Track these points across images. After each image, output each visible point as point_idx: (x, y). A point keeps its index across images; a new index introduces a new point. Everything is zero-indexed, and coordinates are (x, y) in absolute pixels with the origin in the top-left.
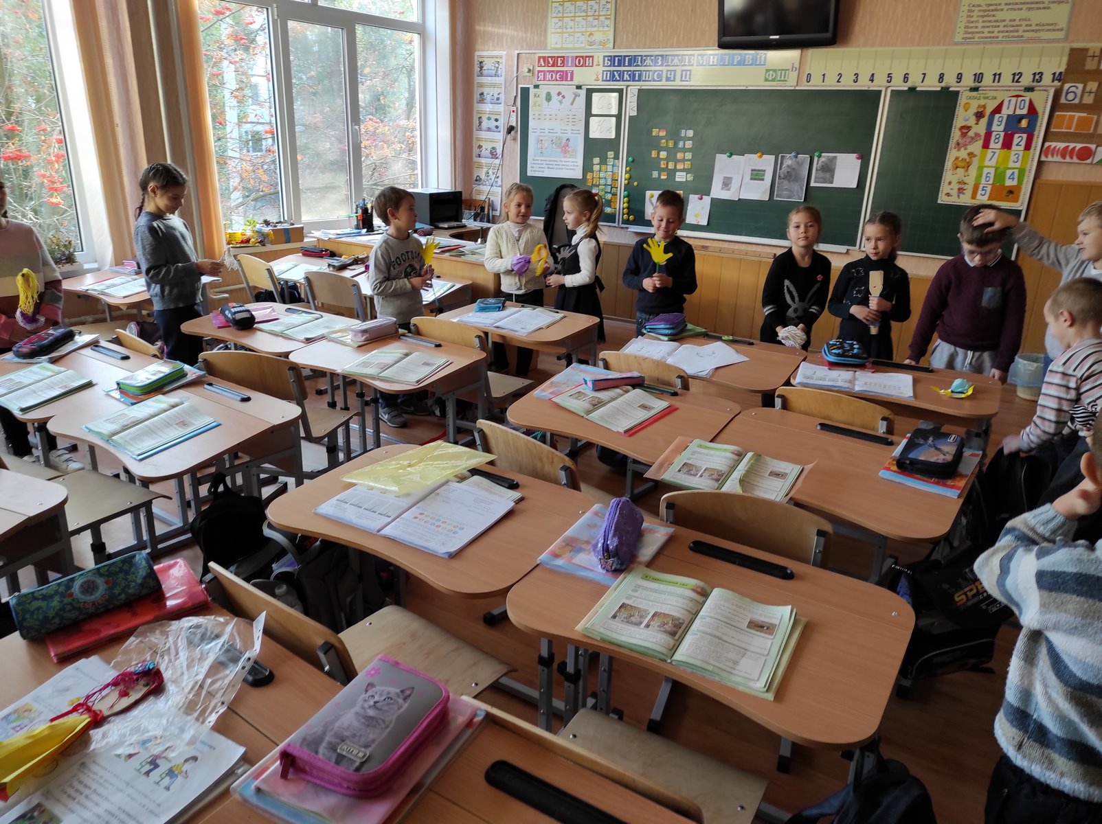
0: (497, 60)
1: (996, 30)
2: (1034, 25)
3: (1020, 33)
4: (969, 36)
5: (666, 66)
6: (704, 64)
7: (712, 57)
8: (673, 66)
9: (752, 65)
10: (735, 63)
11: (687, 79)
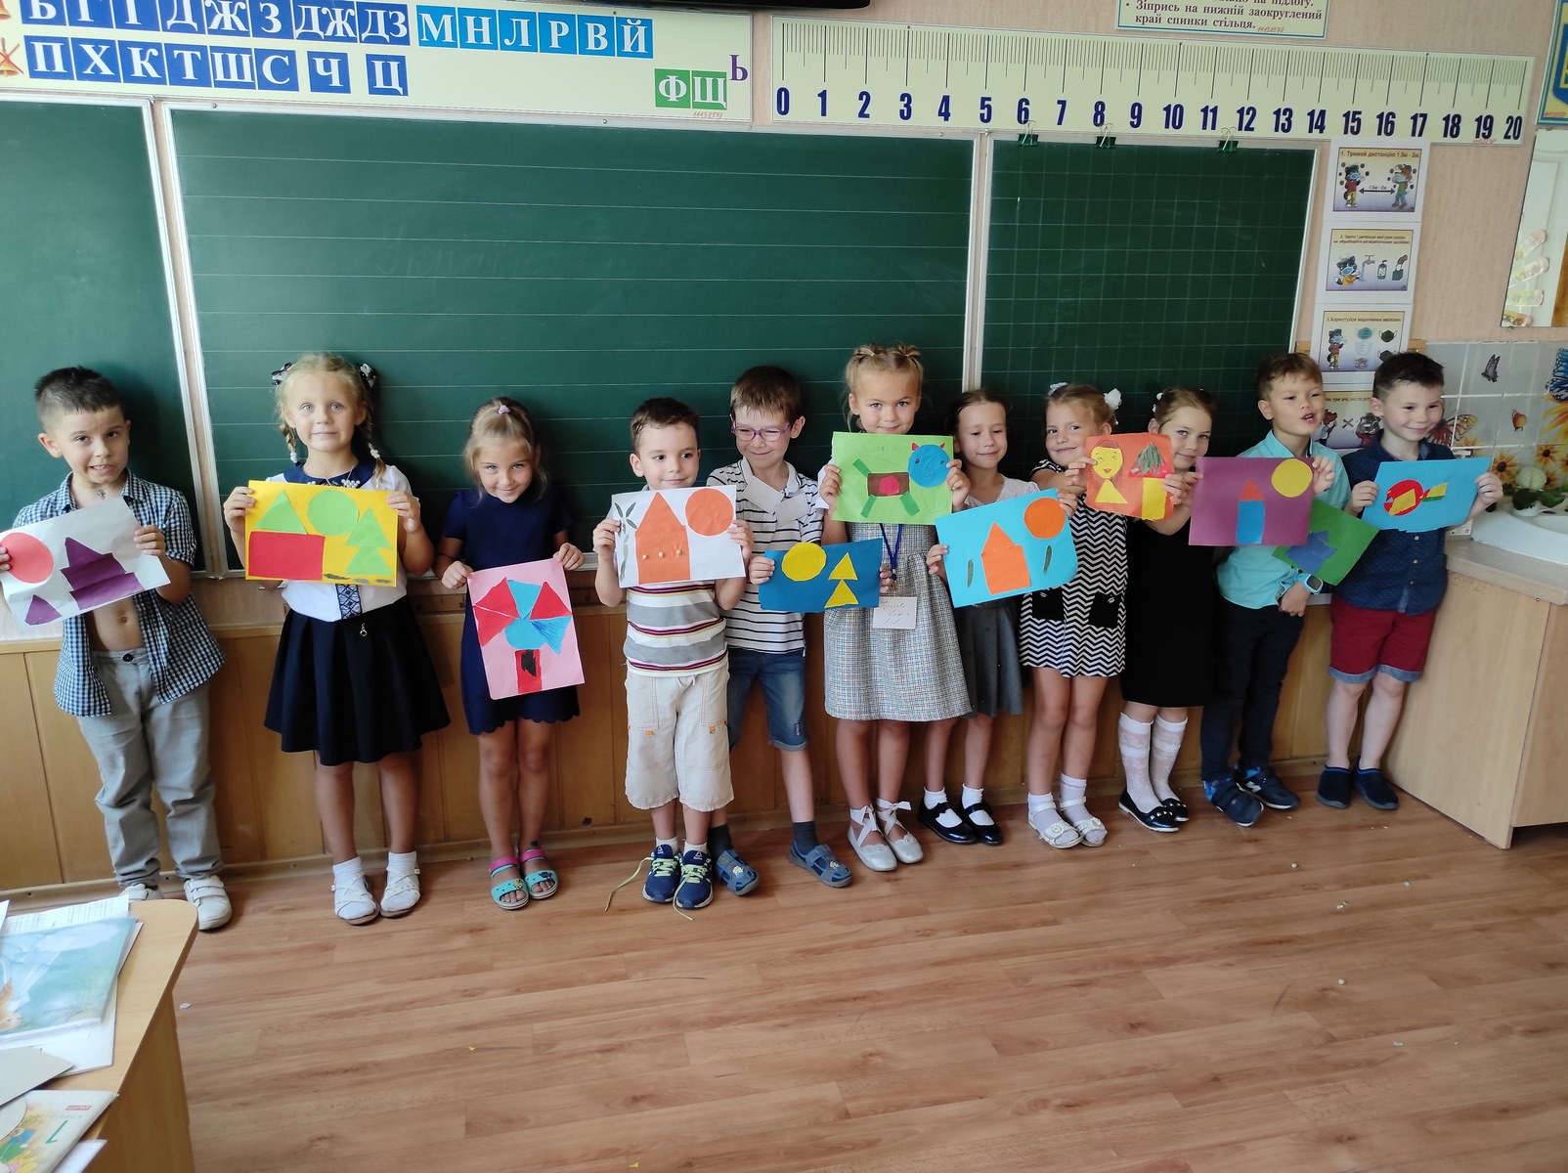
2: (1270, 2)
3: (1246, 18)
4: (1150, 13)
5: (302, 37)
6: (449, 38)
7: (470, 20)
8: (334, 38)
9: (608, 52)
10: (555, 44)
11: (395, 84)
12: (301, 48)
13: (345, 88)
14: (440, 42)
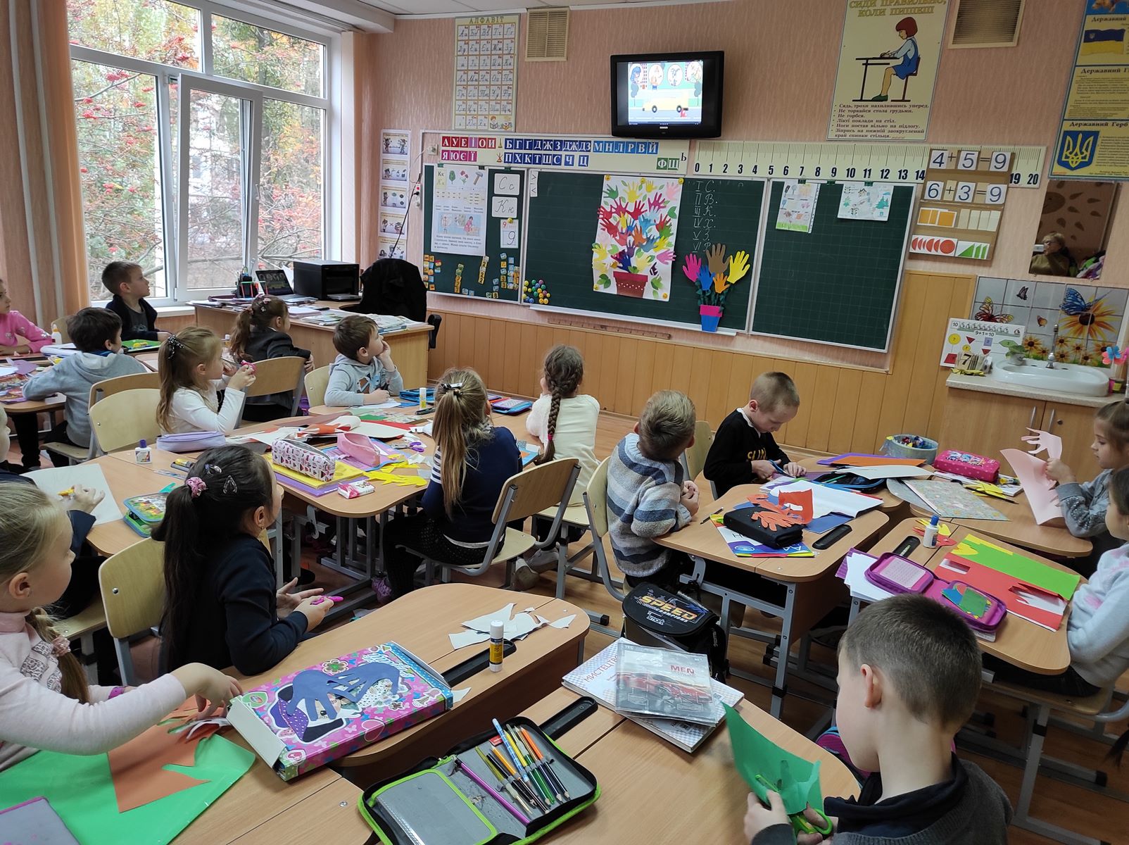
0: (403, 138)
1: (865, 129)
2: (897, 126)
3: (886, 133)
4: (842, 133)
5: (565, 150)
6: (601, 150)
7: (607, 144)
8: (572, 151)
9: (645, 153)
10: (629, 151)
11: (585, 164)
12: (563, 153)
13: (573, 165)
14: (599, 151)
